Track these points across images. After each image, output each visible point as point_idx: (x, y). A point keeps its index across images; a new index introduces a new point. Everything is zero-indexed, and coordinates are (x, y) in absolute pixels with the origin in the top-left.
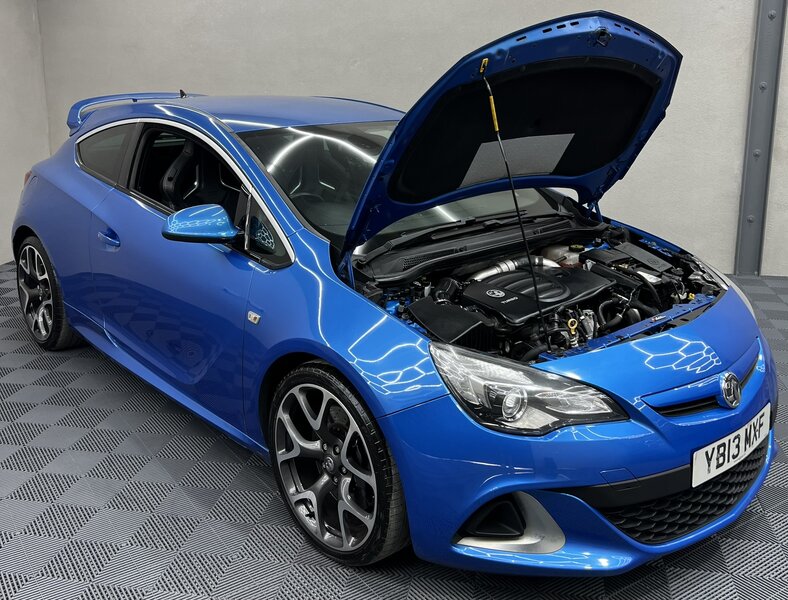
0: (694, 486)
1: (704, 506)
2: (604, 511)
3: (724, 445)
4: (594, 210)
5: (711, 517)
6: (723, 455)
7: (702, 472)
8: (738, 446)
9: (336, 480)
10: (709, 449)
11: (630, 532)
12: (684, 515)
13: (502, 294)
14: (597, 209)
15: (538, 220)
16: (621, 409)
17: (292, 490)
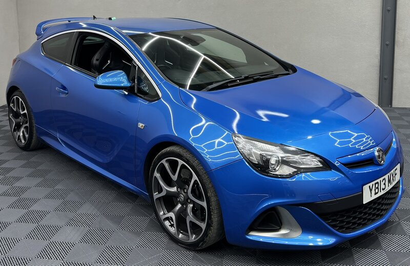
0: (364, 203)
1: (370, 214)
2: (320, 215)
3: (377, 183)
5: (373, 220)
6: (378, 188)
7: (368, 197)
8: (385, 184)
9: (185, 206)
10: (371, 184)
11: (334, 226)
12: (360, 218)
16: (327, 165)
17: (162, 213)
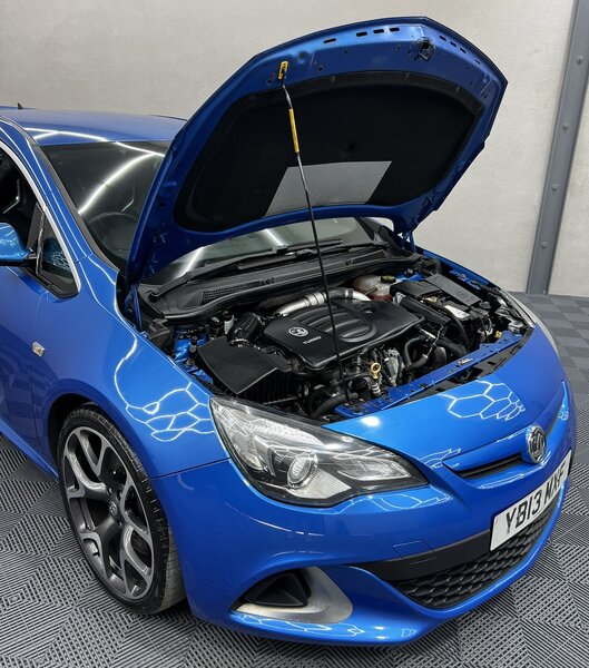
0: (492, 549)
4: (408, 240)
6: (524, 513)
7: (502, 533)
8: (539, 502)
9: (121, 524)
10: (510, 510)
13: (305, 333)
14: (411, 239)
15: (353, 249)
16: (420, 474)
17: (83, 526)
